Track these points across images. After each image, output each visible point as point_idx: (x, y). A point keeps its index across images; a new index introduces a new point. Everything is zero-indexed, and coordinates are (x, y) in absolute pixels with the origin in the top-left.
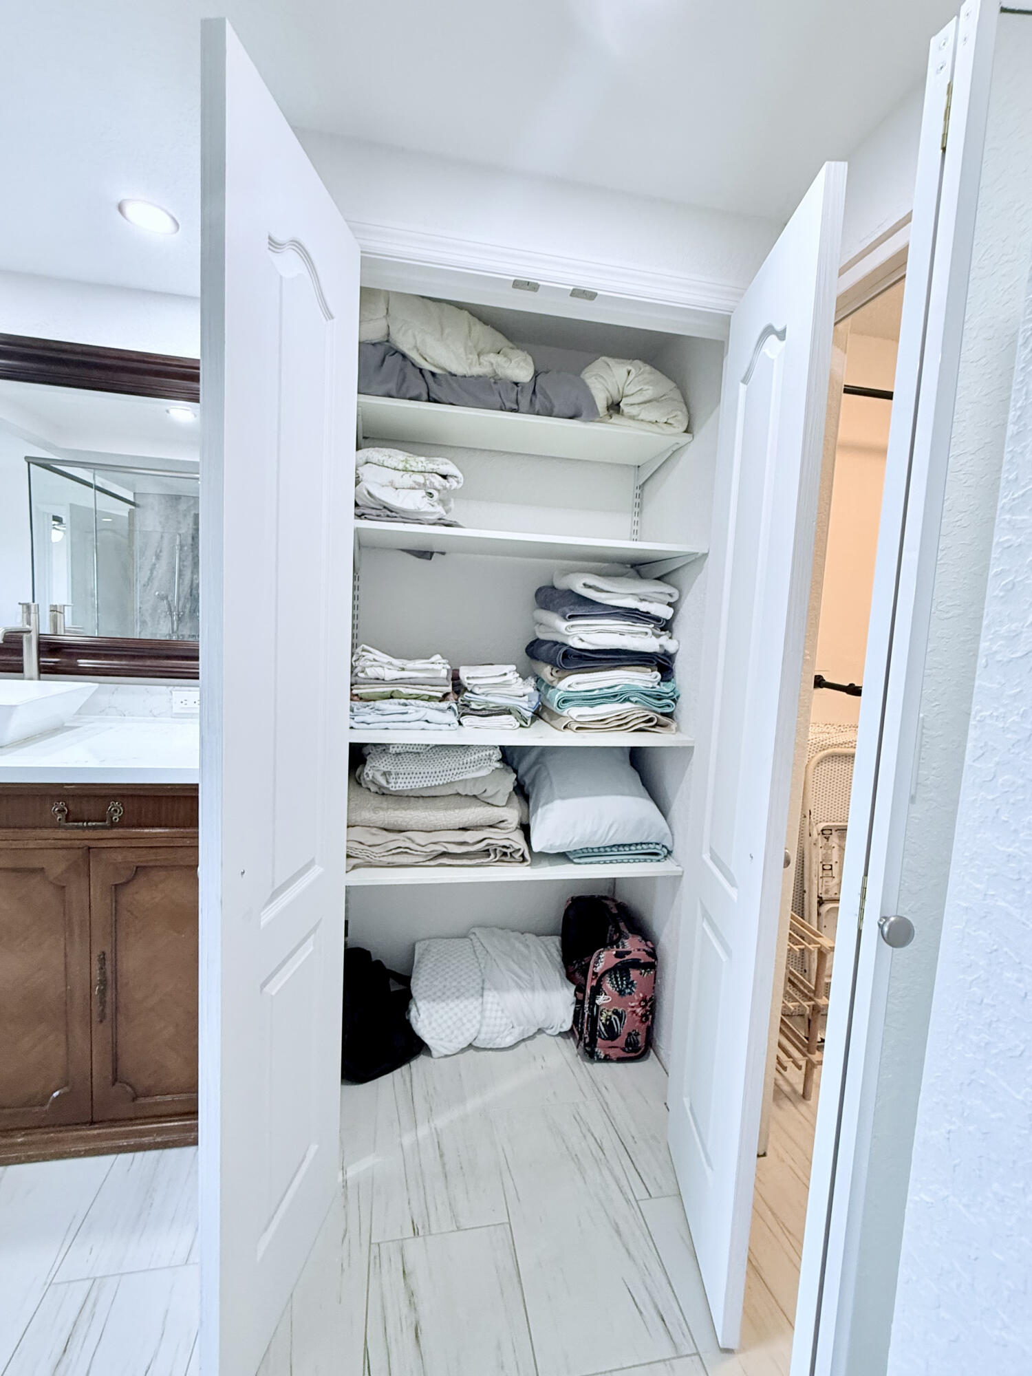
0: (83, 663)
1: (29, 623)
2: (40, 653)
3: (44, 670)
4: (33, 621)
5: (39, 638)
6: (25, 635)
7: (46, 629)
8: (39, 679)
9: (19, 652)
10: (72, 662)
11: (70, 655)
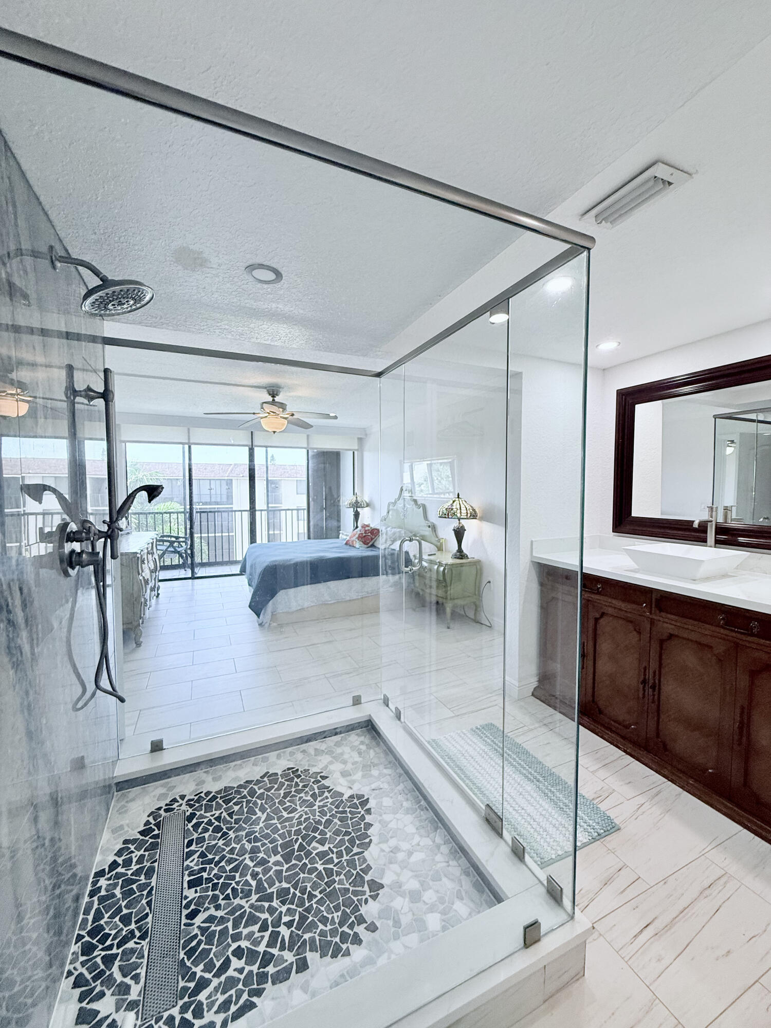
0: (741, 539)
1: (712, 517)
2: (716, 533)
3: (718, 542)
4: (714, 516)
5: (716, 525)
6: (709, 523)
7: (720, 520)
8: (715, 547)
9: (706, 532)
10: (734, 538)
11: (733, 535)
